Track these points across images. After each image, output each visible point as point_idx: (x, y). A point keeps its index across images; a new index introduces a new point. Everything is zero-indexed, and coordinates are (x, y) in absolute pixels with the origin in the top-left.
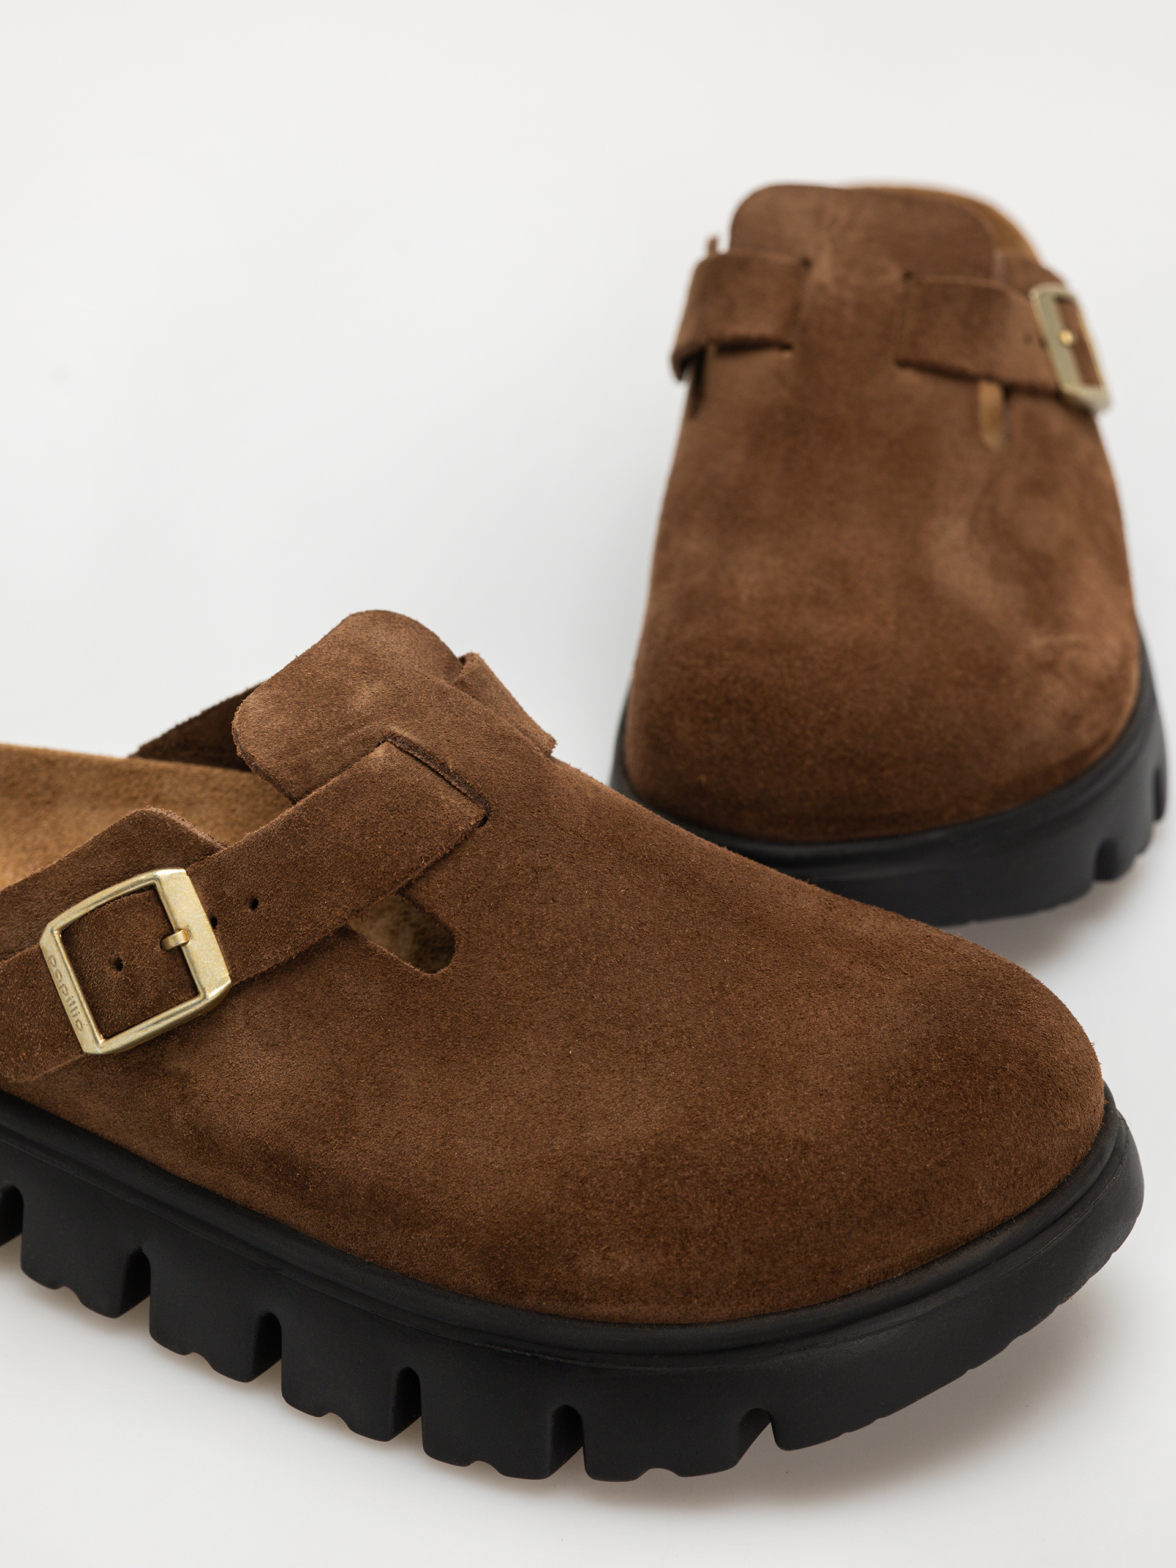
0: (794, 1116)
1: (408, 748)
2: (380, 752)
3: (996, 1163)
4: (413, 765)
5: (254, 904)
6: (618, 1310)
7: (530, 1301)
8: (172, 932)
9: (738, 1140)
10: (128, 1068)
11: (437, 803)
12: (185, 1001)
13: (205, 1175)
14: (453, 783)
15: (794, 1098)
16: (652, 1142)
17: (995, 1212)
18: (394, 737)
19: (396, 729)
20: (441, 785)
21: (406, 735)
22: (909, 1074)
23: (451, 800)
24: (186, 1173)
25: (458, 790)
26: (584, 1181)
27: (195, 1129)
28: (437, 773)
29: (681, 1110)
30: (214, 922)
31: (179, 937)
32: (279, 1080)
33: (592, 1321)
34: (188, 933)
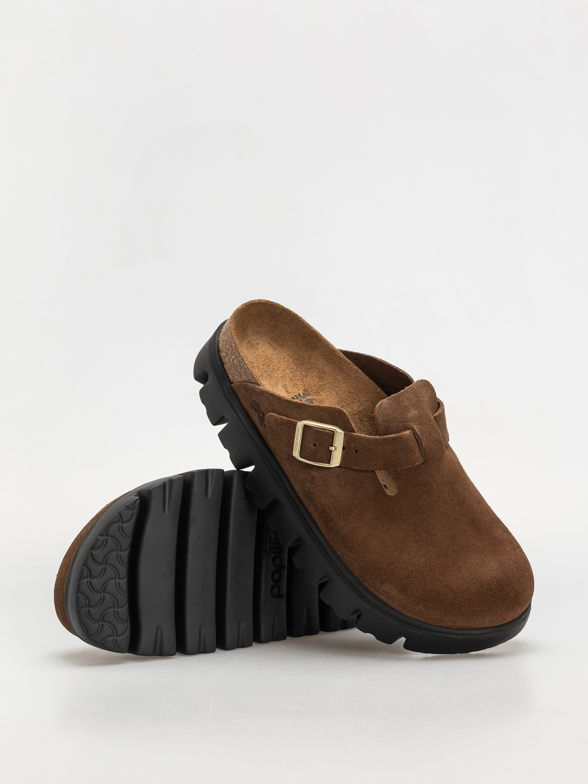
0: (454, 581)
1: (415, 434)
2: (407, 432)
3: (494, 616)
4: (414, 440)
5: (356, 451)
6: (385, 600)
7: (366, 585)
8: (332, 446)
9: (437, 579)
10: (301, 465)
11: (415, 454)
12: (326, 463)
13: (305, 501)
14: (421, 449)
15: (456, 576)
16: (417, 568)
17: (486, 625)
18: (413, 430)
19: (415, 427)
20: (417, 449)
21: (417, 431)
22: (486, 584)
23: (418, 454)
24: (300, 496)
25: (421, 452)
26: (396, 567)
27: (309, 491)
28: (419, 445)
29: (428, 563)
30: (344, 448)
31: (332, 448)
32: (337, 495)
33: (377, 598)
34: (335, 449)
